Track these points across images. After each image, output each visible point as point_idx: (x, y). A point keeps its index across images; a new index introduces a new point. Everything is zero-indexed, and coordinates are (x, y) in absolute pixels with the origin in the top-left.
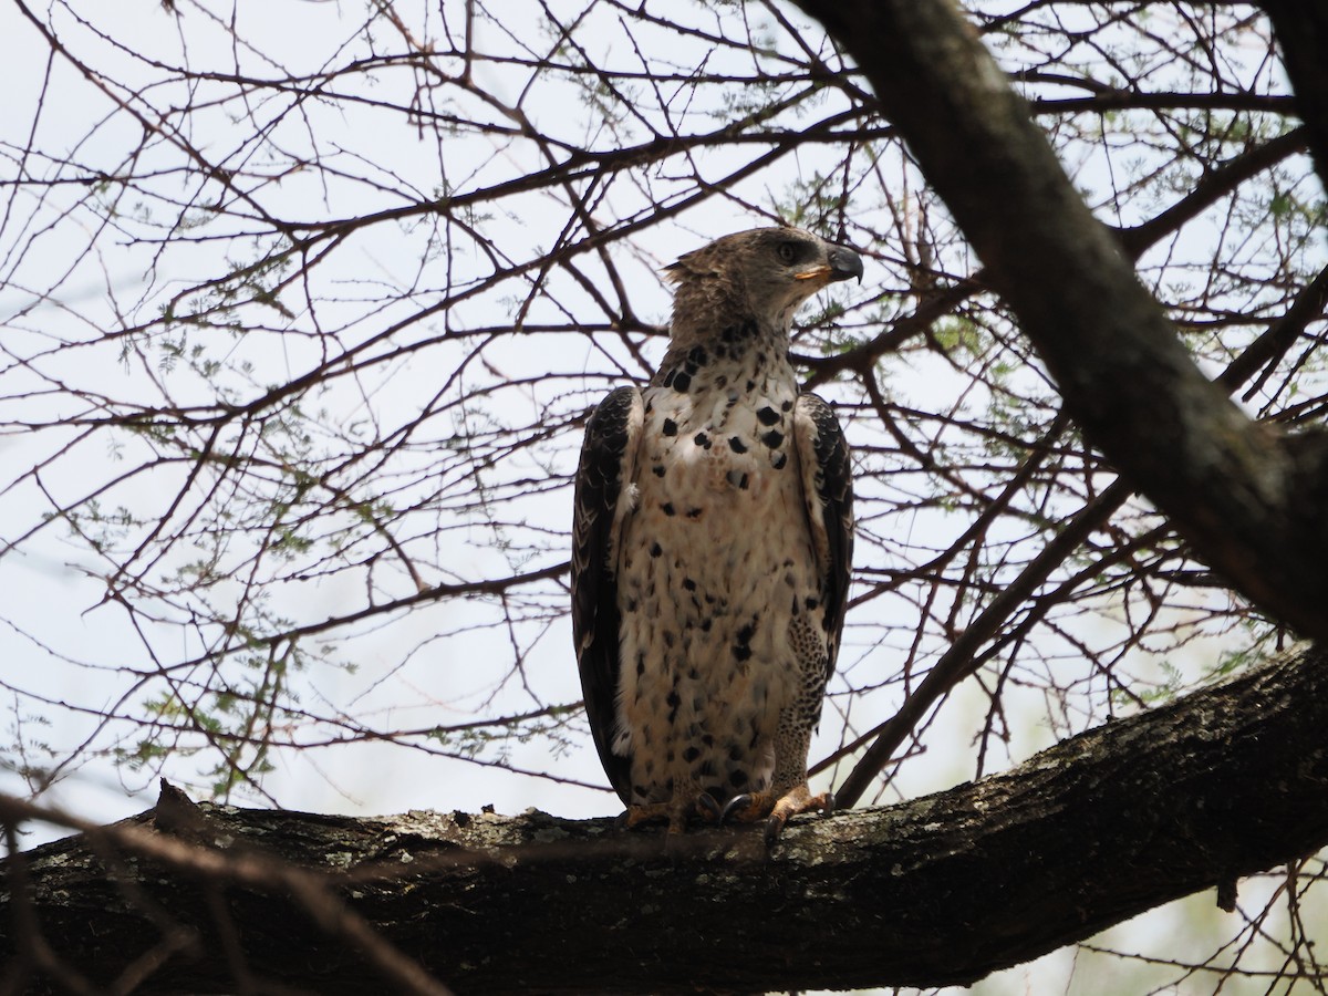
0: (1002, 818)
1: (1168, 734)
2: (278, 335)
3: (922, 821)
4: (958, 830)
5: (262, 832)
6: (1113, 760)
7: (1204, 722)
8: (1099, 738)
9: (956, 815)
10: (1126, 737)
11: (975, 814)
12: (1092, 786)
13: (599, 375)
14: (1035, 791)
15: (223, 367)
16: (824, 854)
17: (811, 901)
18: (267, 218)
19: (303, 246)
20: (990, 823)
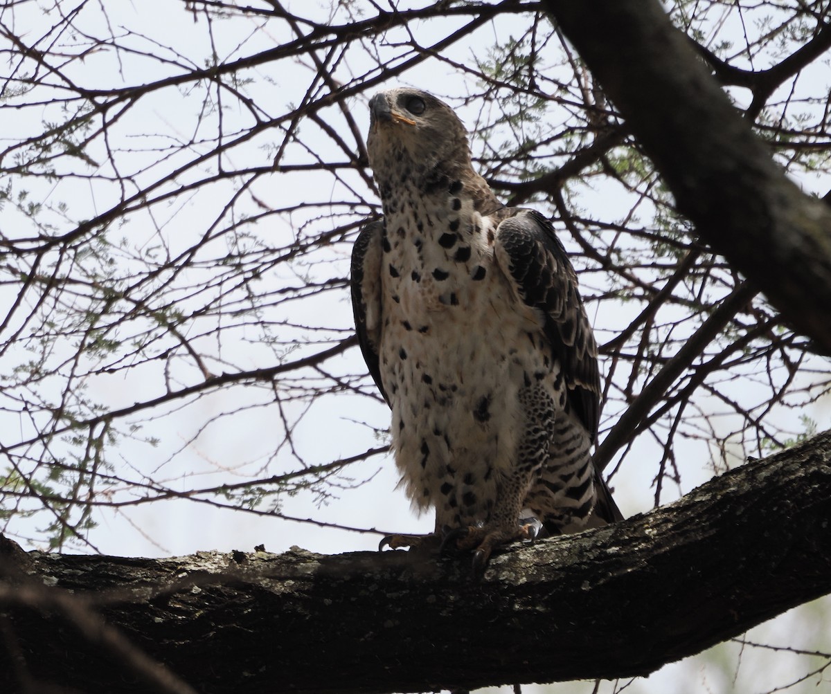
0: (668, 541)
1: (797, 470)
2: (86, 180)
3: (605, 546)
4: (633, 552)
5: (81, 573)
6: (755, 492)
7: (825, 460)
8: (743, 475)
9: (631, 540)
10: (764, 474)
11: (647, 539)
12: (738, 513)
13: (343, 203)
14: (693, 519)
15: (44, 207)
16: (527, 575)
17: (519, 612)
18: (73, 88)
19: (103, 109)
20: (658, 546)
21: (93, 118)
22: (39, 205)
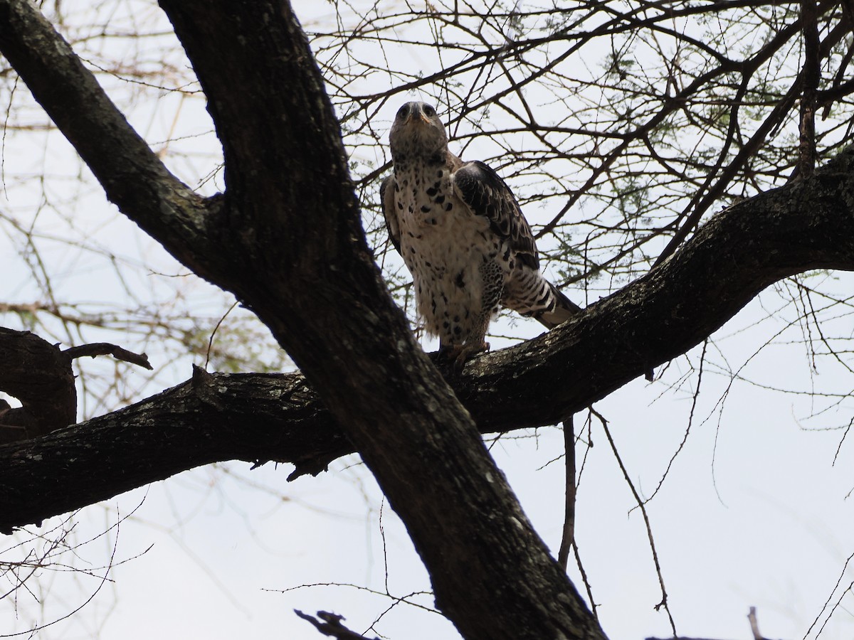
0: (556, 347)
1: (620, 303)
3: (525, 352)
4: (539, 355)
5: (241, 384)
6: (599, 316)
7: (633, 296)
8: (594, 307)
9: (538, 348)
10: (604, 306)
11: (546, 347)
12: (591, 329)
14: (569, 334)
16: (484, 371)
17: (480, 393)
18: (348, 96)
19: (365, 106)
20: (551, 351)
21: (360, 112)
22: (356, 163)
